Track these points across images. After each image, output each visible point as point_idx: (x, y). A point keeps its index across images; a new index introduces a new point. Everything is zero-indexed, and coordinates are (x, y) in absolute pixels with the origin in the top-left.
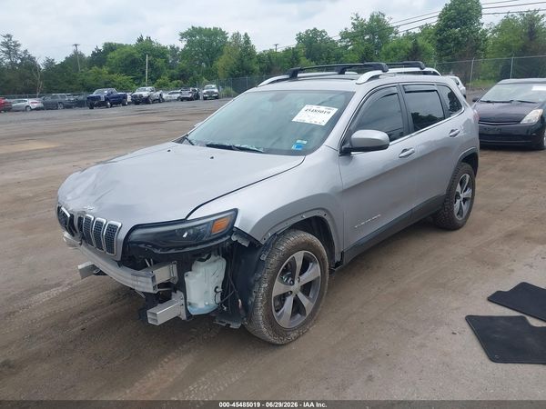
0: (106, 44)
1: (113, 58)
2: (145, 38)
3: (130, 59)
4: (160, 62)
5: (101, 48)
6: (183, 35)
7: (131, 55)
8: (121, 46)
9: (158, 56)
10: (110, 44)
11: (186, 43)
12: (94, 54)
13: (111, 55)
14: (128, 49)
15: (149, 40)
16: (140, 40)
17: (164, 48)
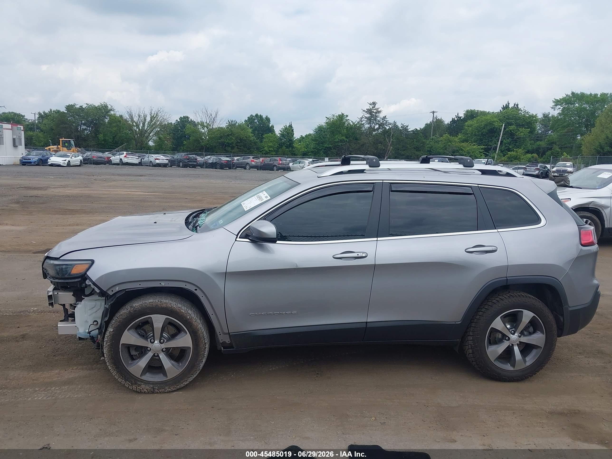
0: (467, 111)
1: (471, 126)
2: (511, 106)
3: (489, 128)
4: (523, 132)
5: (462, 115)
6: (557, 102)
7: (491, 123)
8: (484, 113)
9: (523, 126)
10: (472, 111)
11: (559, 111)
12: (453, 121)
13: (469, 122)
14: (488, 117)
15: (516, 107)
16: (506, 107)
17: (532, 116)
